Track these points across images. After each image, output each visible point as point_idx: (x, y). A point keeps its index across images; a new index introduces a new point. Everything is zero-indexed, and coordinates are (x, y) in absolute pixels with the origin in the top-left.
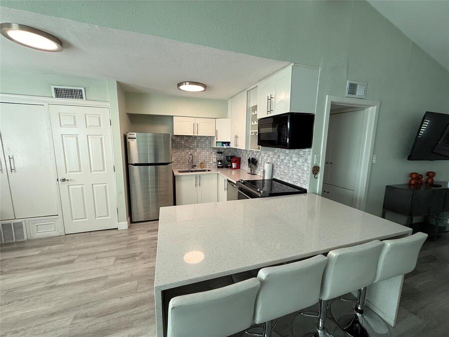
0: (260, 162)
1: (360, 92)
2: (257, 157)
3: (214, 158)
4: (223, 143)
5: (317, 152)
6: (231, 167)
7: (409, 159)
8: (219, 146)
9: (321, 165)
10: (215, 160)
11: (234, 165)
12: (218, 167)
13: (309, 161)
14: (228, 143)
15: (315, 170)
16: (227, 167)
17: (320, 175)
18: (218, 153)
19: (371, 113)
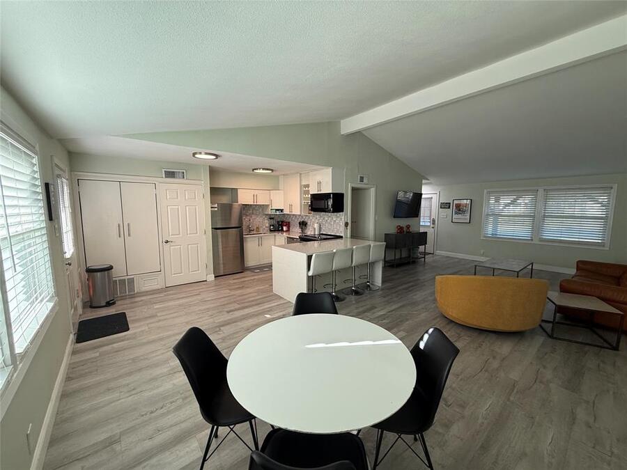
0: (309, 223)
1: (365, 181)
2: (306, 220)
3: (267, 223)
4: (277, 210)
5: (346, 214)
6: (282, 230)
7: (394, 217)
8: (273, 212)
9: (349, 222)
10: (267, 225)
11: (285, 228)
12: (271, 231)
13: (343, 220)
14: (282, 210)
15: (346, 224)
16: (279, 230)
17: (349, 227)
18: (271, 219)
19: (372, 191)
